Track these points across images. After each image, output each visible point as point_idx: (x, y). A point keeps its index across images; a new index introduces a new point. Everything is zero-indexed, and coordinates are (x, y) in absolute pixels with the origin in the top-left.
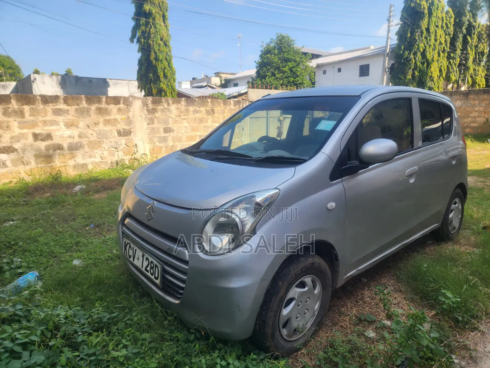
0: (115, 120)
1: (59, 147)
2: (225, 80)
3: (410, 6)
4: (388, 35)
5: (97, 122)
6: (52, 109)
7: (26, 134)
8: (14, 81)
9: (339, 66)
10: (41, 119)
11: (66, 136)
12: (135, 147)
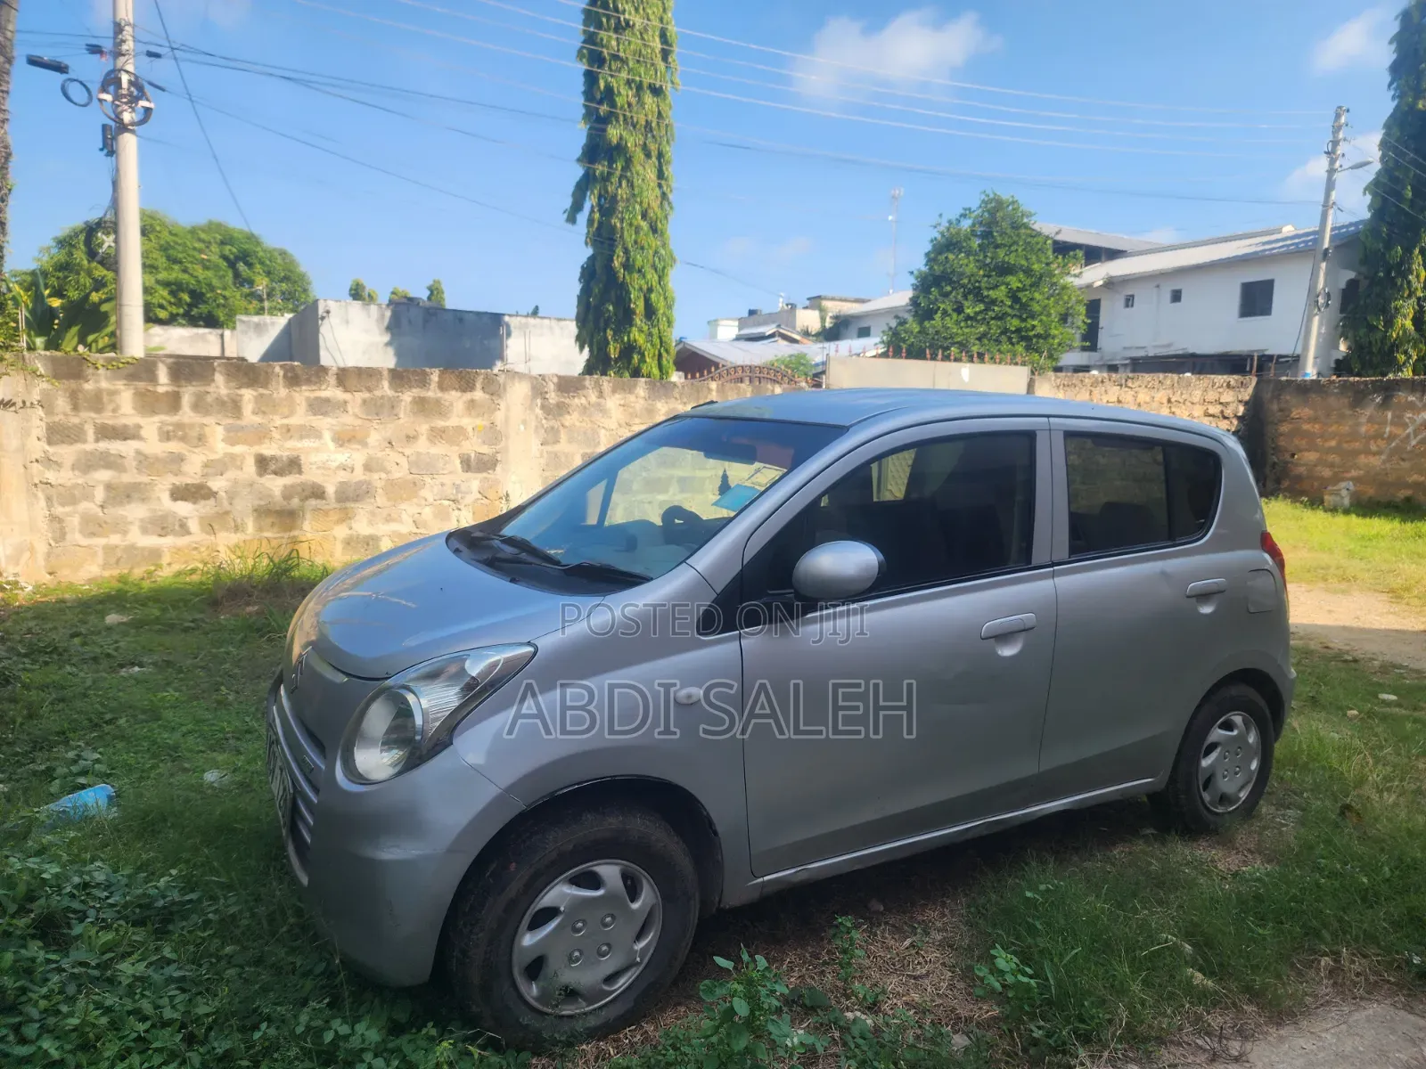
0: (460, 430)
1: (317, 493)
2: (836, 317)
3: (1412, 107)
4: (1328, 195)
5: (412, 433)
6: (308, 399)
7: (243, 457)
8: (292, 311)
9: (1174, 285)
10: (278, 421)
11: (335, 464)
12: (504, 501)
